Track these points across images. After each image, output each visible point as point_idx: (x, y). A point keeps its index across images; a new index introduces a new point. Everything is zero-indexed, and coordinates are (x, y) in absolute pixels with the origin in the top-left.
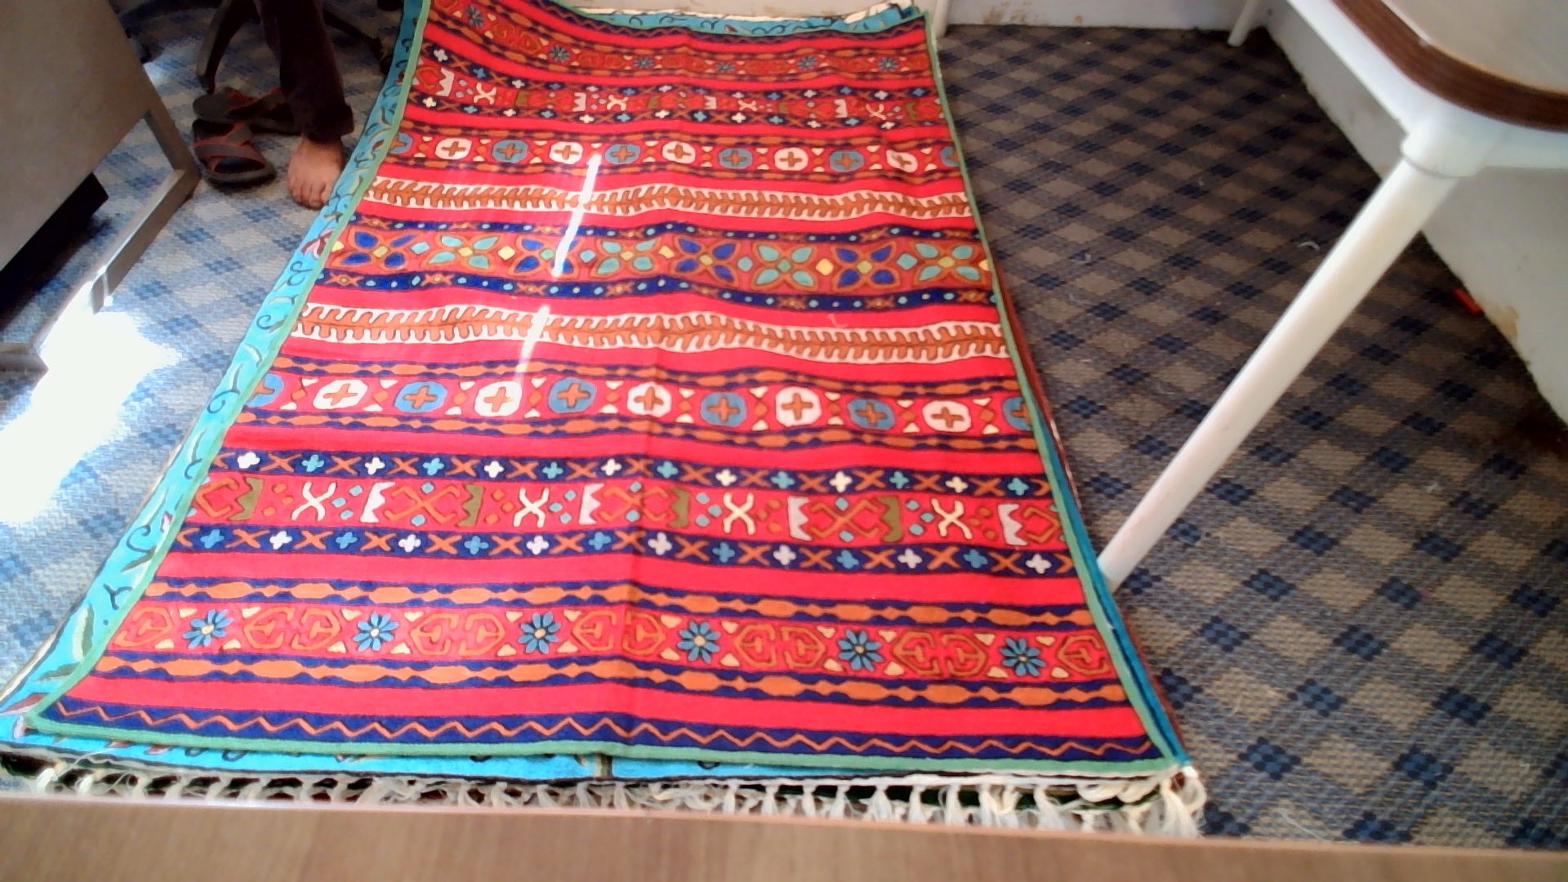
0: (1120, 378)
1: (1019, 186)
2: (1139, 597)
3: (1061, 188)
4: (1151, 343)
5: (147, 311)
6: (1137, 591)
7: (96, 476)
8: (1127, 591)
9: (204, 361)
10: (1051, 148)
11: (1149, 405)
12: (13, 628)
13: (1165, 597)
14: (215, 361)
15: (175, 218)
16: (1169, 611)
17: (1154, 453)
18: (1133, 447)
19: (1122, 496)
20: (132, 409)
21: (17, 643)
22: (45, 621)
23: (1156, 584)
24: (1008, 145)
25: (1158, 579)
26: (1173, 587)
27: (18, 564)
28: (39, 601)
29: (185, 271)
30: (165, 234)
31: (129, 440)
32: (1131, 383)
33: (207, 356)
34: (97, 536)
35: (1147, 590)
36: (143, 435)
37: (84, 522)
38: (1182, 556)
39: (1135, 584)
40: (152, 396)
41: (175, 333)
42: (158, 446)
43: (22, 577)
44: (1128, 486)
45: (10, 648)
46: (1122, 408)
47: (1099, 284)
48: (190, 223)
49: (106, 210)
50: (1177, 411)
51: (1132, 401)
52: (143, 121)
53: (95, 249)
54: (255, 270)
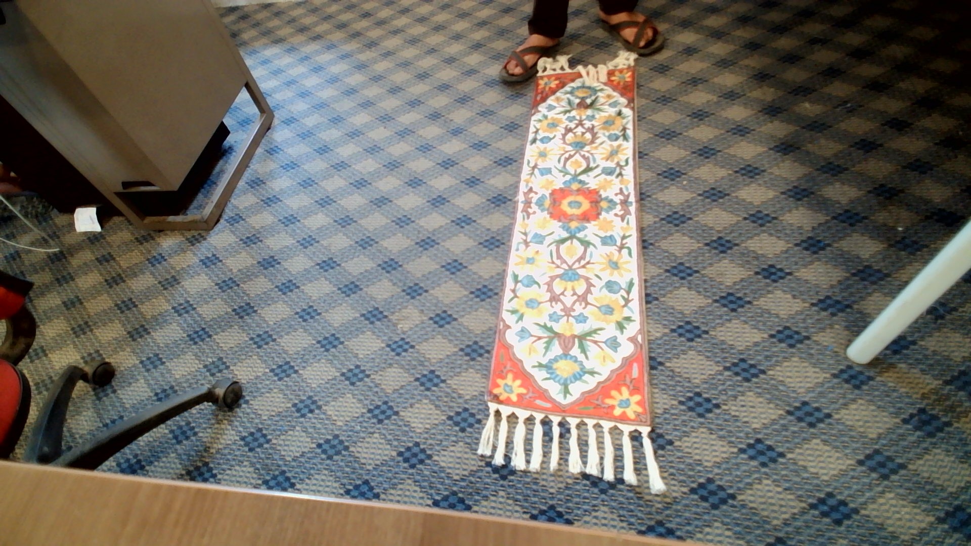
0: (879, 195)
1: (791, 59)
2: (898, 357)
3: (824, 56)
4: (904, 167)
5: (254, 194)
6: (895, 352)
7: (238, 285)
8: (888, 352)
9: (284, 220)
10: (814, 28)
11: (905, 214)
12: (205, 366)
13: (920, 357)
14: (289, 220)
15: (263, 141)
16: (924, 367)
17: (909, 250)
18: (891, 246)
19: (882, 283)
20: (252, 248)
21: (208, 374)
22: (220, 363)
23: (912, 347)
24: (780, 29)
25: (914, 343)
26: (927, 349)
27: (206, 333)
28: (217, 352)
29: (271, 171)
30: (259, 151)
31: (252, 265)
32: (889, 198)
33: (286, 218)
34: (241, 317)
35: (905, 351)
36: (259, 263)
37: (234, 310)
38: (933, 326)
39: (895, 348)
40: (261, 241)
41: (269, 206)
42: (266, 269)
43: (208, 339)
44: (887, 275)
45: (206, 376)
46: (881, 217)
47: (858, 126)
48: (271, 143)
49: (230, 140)
50: (927, 218)
51: (890, 212)
52: (244, 88)
53: (226, 162)
54: (306, 167)
